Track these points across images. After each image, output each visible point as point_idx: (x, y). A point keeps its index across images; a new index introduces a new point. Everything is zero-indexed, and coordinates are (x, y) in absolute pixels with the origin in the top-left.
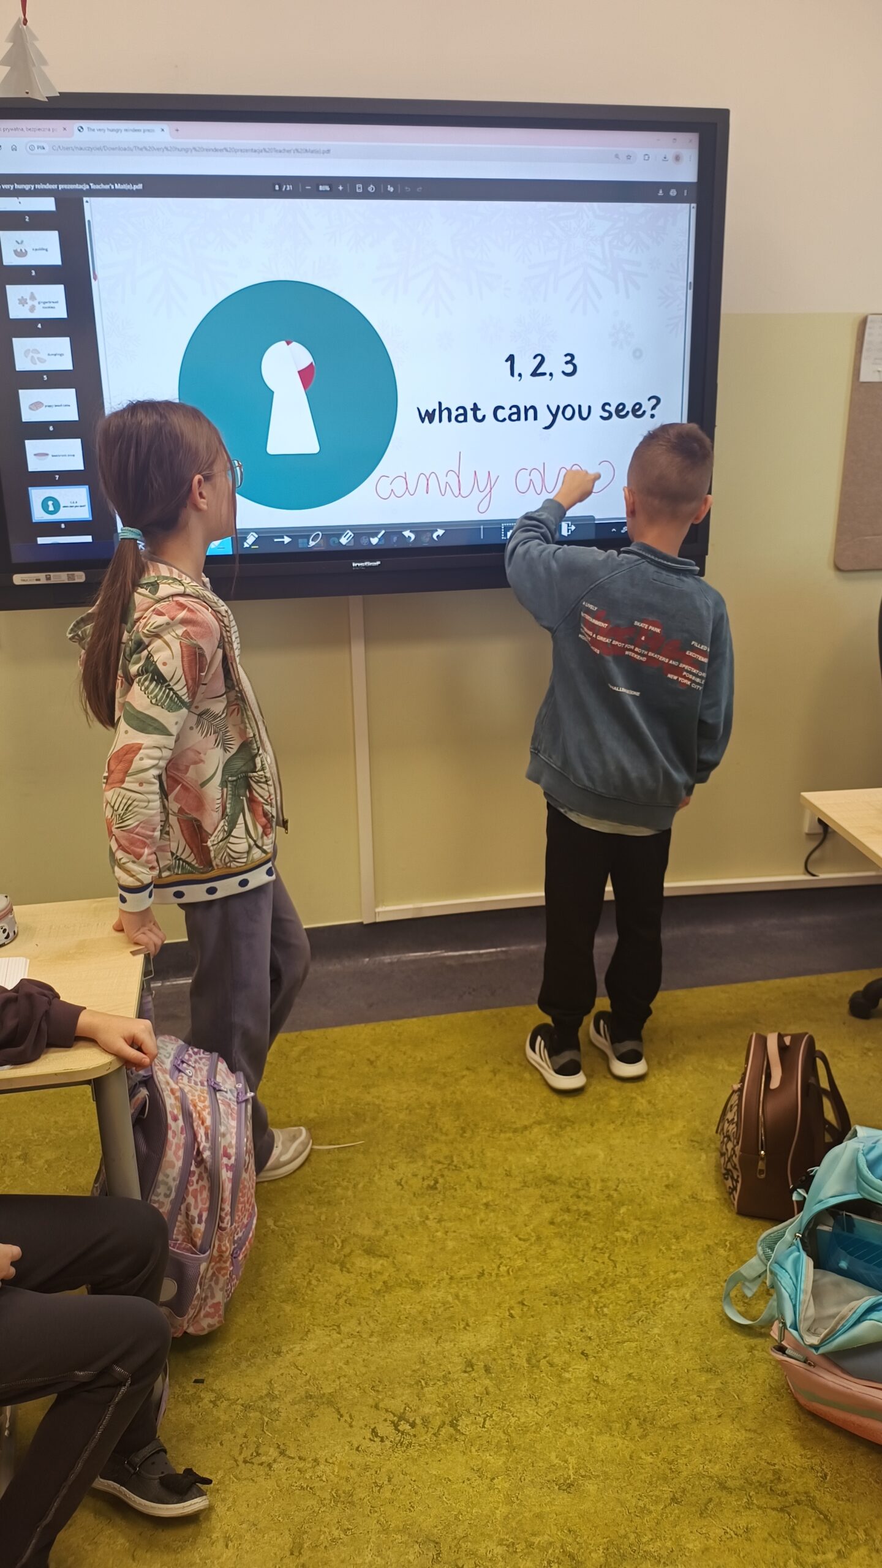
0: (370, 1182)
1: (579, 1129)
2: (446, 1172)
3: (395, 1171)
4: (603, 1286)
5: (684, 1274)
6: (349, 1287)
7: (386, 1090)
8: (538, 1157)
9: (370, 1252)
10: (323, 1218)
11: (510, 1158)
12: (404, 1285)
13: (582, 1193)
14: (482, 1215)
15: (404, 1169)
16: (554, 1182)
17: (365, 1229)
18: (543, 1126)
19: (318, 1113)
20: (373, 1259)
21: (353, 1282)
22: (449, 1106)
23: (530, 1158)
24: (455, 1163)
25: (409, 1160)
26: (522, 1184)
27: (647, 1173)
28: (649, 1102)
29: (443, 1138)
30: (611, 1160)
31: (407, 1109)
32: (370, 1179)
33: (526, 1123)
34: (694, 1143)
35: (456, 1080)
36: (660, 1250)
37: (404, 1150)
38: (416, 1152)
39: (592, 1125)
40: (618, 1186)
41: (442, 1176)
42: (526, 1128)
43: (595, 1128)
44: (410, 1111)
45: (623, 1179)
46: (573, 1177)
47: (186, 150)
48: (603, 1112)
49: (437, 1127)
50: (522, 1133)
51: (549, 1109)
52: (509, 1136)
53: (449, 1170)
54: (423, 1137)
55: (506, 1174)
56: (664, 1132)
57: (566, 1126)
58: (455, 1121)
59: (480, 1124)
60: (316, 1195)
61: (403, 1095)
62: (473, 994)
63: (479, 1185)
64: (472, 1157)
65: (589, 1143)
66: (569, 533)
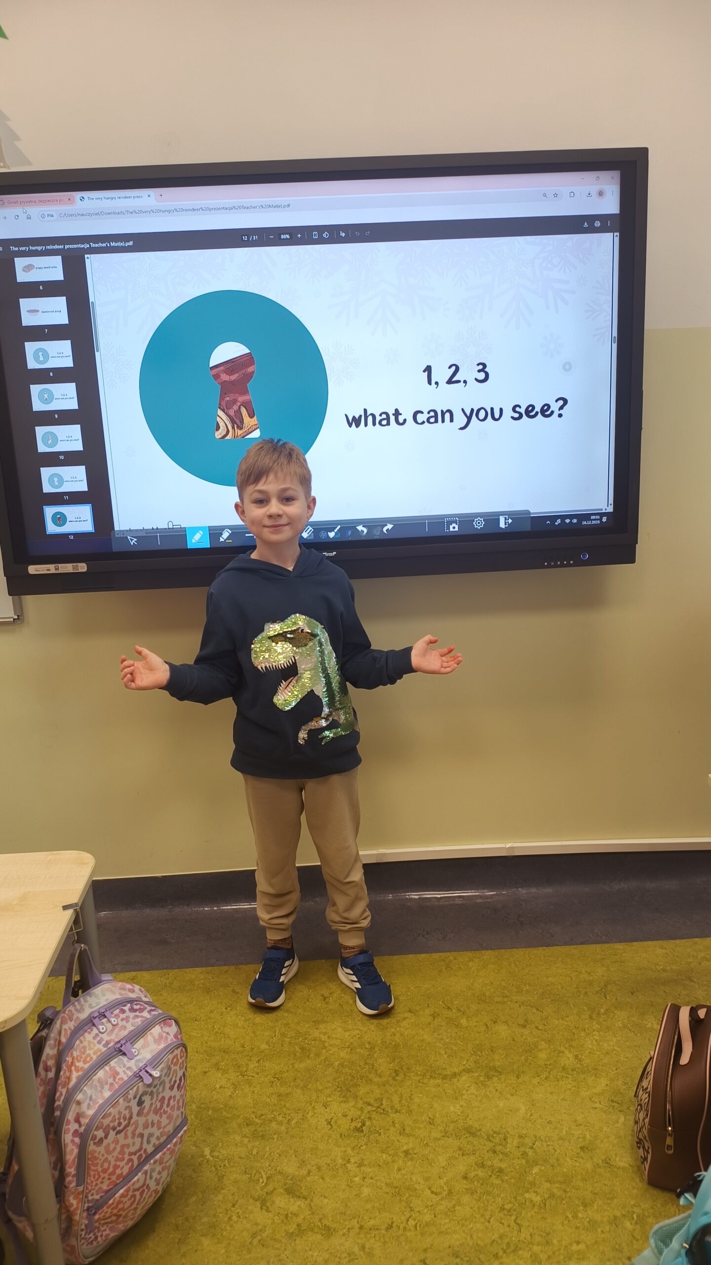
0: (303, 1119)
1: (505, 1080)
2: (374, 1115)
3: (327, 1110)
4: (505, 1252)
5: (587, 1246)
6: (265, 1227)
7: (332, 1027)
8: (461, 1106)
9: (290, 1191)
10: (254, 1152)
11: (436, 1106)
12: (316, 1230)
13: (499, 1148)
14: (401, 1163)
15: (336, 1108)
16: (473, 1134)
17: (290, 1167)
18: (471, 1074)
19: (269, 1045)
20: (292, 1200)
21: (270, 1222)
22: (387, 1048)
23: (454, 1107)
24: (382, 1107)
25: (342, 1099)
26: (443, 1134)
27: (564, 1132)
28: (576, 1057)
29: (377, 1079)
30: (531, 1115)
31: (349, 1047)
32: (303, 1116)
33: (456, 1070)
34: (615, 1104)
36: (567, 1217)
37: (339, 1089)
38: (350, 1091)
39: (518, 1077)
40: (534, 1144)
41: (370, 1119)
42: (455, 1075)
43: (520, 1080)
44: (351, 1050)
45: (540, 1137)
46: (492, 1130)
48: (530, 1064)
49: (373, 1068)
50: (451, 1080)
51: (480, 1057)
52: (438, 1083)
53: (377, 1113)
54: (359, 1077)
55: (429, 1121)
56: (586, 1089)
57: (493, 1076)
58: (391, 1063)
59: (413, 1068)
60: (252, 1128)
61: (347, 1034)
62: (426, 936)
63: (402, 1131)
64: (400, 1101)
65: (512, 1095)
66: (507, 525)
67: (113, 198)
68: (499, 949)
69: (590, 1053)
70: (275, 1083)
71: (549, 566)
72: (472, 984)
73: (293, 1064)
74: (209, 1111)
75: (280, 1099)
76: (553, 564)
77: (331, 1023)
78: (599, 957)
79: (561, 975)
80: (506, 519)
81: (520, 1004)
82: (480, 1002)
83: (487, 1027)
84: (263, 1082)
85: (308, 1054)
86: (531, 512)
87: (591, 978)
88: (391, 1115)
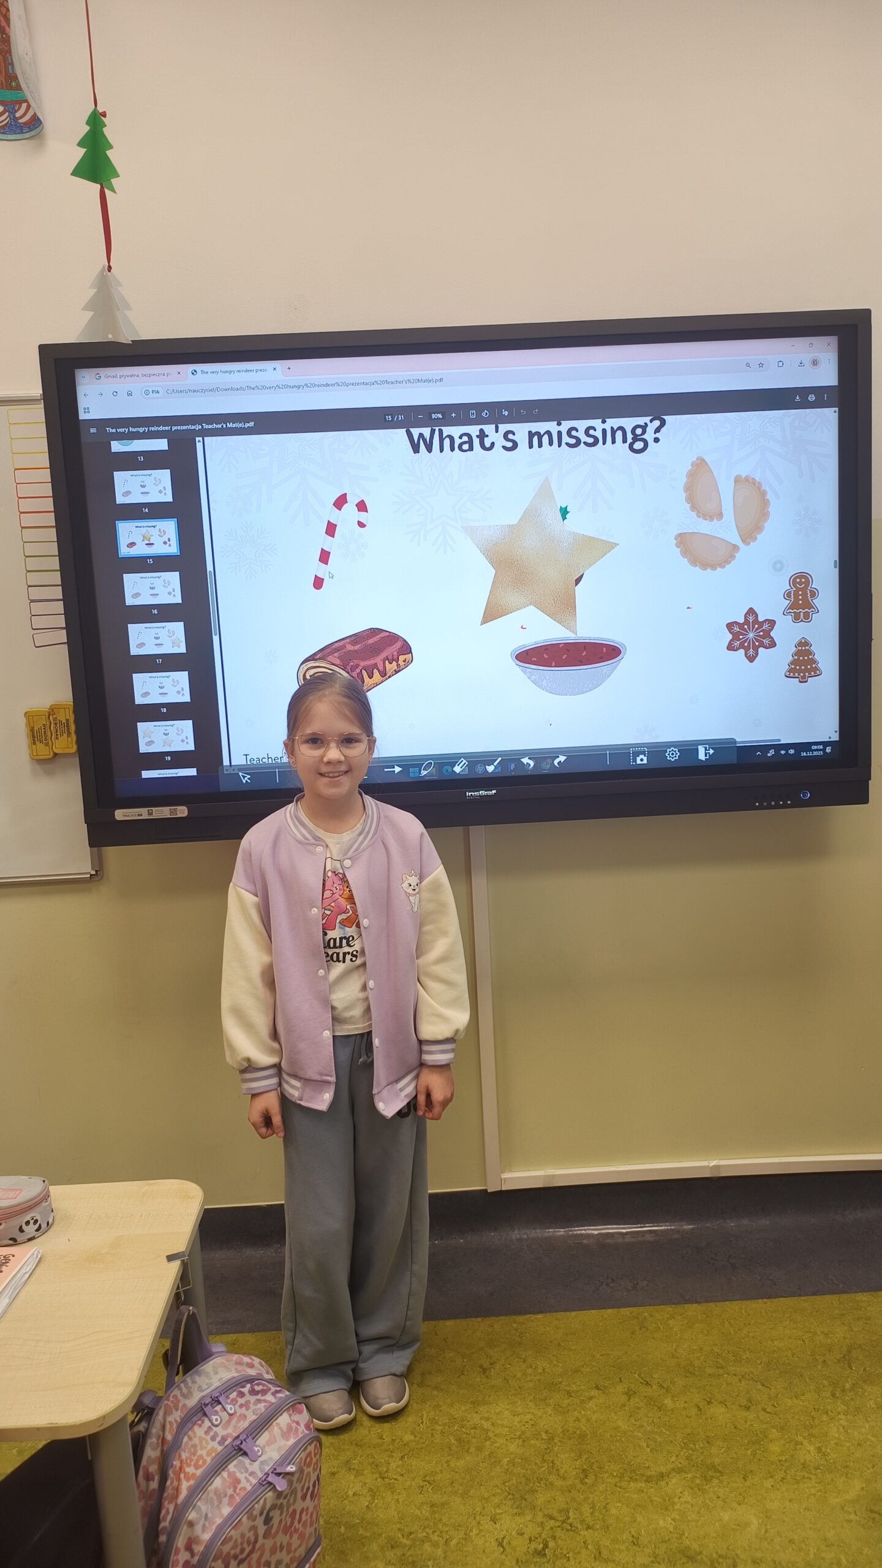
0: (465, 1539)
1: (729, 1483)
2: (559, 1533)
3: (497, 1526)
7: (497, 1411)
8: (674, 1520)
11: (639, 1519)
15: (509, 1524)
16: (692, 1559)
18: (683, 1475)
19: (415, 1436)
22: (570, 1439)
23: (664, 1520)
24: (570, 1521)
25: (515, 1511)
26: (652, 1559)
27: (812, 1556)
28: (819, 1450)
29: (559, 1483)
30: (766, 1531)
31: (520, 1438)
32: (465, 1534)
33: (663, 1469)
34: (875, 1515)
35: (583, 1402)
37: (511, 1496)
38: (526, 1500)
39: (745, 1478)
41: (554, 1538)
42: (662, 1476)
43: (748, 1483)
44: (523, 1441)
46: (717, 1553)
47: (299, 387)
48: (759, 1460)
49: (553, 1466)
50: (657, 1484)
51: (693, 1451)
52: (641, 1487)
53: (563, 1530)
54: (535, 1479)
55: (632, 1541)
56: (836, 1494)
57: (712, 1477)
58: (576, 1460)
59: (606, 1467)
60: (399, 1552)
61: (517, 1419)
62: (611, 1285)
63: (598, 1554)
64: (592, 1513)
65: (739, 1504)
66: (708, 757)
67: (231, 372)
68: (707, 1302)
69: (836, 1443)
70: (425, 1489)
71: (761, 808)
72: (676, 1350)
73: (448, 1462)
74: (340, 1527)
75: (434, 1511)
76: (765, 804)
77: (495, 1405)
78: (836, 1312)
79: (789, 1338)
80: (706, 750)
81: (741, 1377)
82: (688, 1375)
83: (700, 1410)
84: (410, 1487)
85: (467, 1447)
86: (737, 740)
87: (829, 1341)
88: (582, 1533)
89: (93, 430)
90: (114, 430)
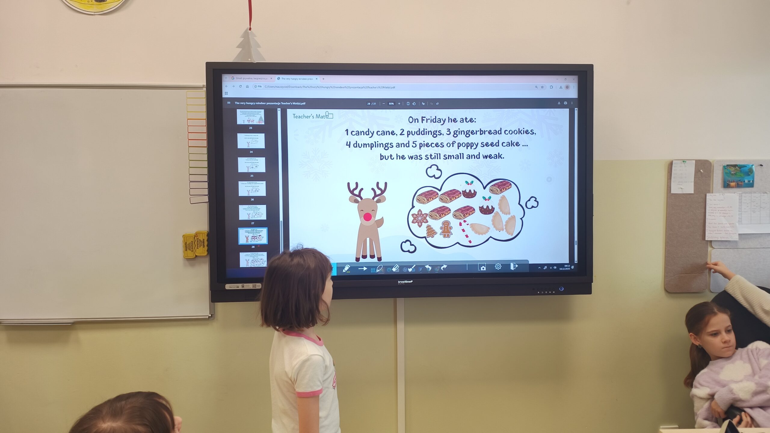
47: (327, 88)
66: (515, 269)
67: (296, 79)
71: (540, 294)
76: (543, 292)
80: (514, 265)
86: (529, 261)
89: (229, 103)
90: (239, 103)
